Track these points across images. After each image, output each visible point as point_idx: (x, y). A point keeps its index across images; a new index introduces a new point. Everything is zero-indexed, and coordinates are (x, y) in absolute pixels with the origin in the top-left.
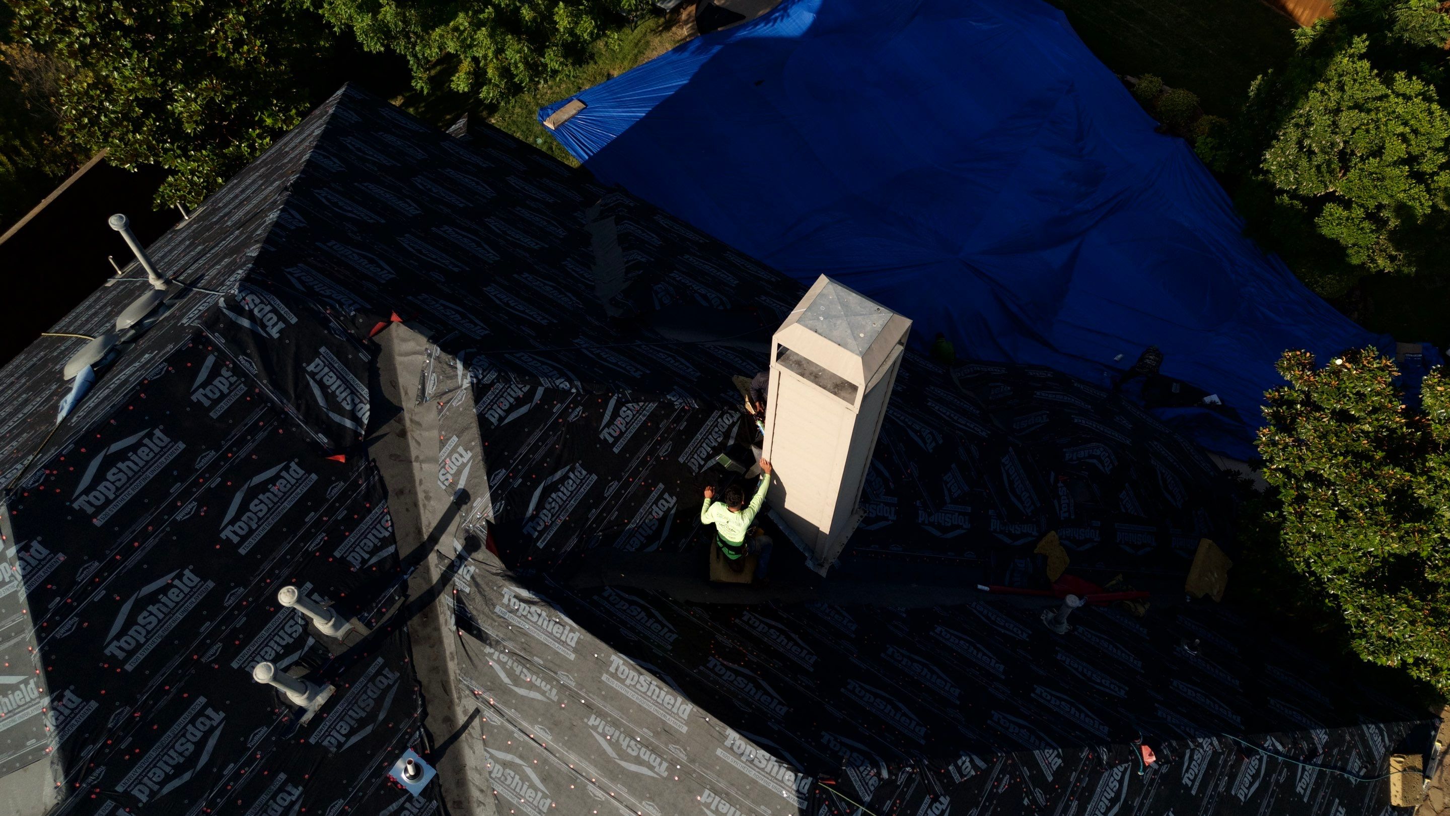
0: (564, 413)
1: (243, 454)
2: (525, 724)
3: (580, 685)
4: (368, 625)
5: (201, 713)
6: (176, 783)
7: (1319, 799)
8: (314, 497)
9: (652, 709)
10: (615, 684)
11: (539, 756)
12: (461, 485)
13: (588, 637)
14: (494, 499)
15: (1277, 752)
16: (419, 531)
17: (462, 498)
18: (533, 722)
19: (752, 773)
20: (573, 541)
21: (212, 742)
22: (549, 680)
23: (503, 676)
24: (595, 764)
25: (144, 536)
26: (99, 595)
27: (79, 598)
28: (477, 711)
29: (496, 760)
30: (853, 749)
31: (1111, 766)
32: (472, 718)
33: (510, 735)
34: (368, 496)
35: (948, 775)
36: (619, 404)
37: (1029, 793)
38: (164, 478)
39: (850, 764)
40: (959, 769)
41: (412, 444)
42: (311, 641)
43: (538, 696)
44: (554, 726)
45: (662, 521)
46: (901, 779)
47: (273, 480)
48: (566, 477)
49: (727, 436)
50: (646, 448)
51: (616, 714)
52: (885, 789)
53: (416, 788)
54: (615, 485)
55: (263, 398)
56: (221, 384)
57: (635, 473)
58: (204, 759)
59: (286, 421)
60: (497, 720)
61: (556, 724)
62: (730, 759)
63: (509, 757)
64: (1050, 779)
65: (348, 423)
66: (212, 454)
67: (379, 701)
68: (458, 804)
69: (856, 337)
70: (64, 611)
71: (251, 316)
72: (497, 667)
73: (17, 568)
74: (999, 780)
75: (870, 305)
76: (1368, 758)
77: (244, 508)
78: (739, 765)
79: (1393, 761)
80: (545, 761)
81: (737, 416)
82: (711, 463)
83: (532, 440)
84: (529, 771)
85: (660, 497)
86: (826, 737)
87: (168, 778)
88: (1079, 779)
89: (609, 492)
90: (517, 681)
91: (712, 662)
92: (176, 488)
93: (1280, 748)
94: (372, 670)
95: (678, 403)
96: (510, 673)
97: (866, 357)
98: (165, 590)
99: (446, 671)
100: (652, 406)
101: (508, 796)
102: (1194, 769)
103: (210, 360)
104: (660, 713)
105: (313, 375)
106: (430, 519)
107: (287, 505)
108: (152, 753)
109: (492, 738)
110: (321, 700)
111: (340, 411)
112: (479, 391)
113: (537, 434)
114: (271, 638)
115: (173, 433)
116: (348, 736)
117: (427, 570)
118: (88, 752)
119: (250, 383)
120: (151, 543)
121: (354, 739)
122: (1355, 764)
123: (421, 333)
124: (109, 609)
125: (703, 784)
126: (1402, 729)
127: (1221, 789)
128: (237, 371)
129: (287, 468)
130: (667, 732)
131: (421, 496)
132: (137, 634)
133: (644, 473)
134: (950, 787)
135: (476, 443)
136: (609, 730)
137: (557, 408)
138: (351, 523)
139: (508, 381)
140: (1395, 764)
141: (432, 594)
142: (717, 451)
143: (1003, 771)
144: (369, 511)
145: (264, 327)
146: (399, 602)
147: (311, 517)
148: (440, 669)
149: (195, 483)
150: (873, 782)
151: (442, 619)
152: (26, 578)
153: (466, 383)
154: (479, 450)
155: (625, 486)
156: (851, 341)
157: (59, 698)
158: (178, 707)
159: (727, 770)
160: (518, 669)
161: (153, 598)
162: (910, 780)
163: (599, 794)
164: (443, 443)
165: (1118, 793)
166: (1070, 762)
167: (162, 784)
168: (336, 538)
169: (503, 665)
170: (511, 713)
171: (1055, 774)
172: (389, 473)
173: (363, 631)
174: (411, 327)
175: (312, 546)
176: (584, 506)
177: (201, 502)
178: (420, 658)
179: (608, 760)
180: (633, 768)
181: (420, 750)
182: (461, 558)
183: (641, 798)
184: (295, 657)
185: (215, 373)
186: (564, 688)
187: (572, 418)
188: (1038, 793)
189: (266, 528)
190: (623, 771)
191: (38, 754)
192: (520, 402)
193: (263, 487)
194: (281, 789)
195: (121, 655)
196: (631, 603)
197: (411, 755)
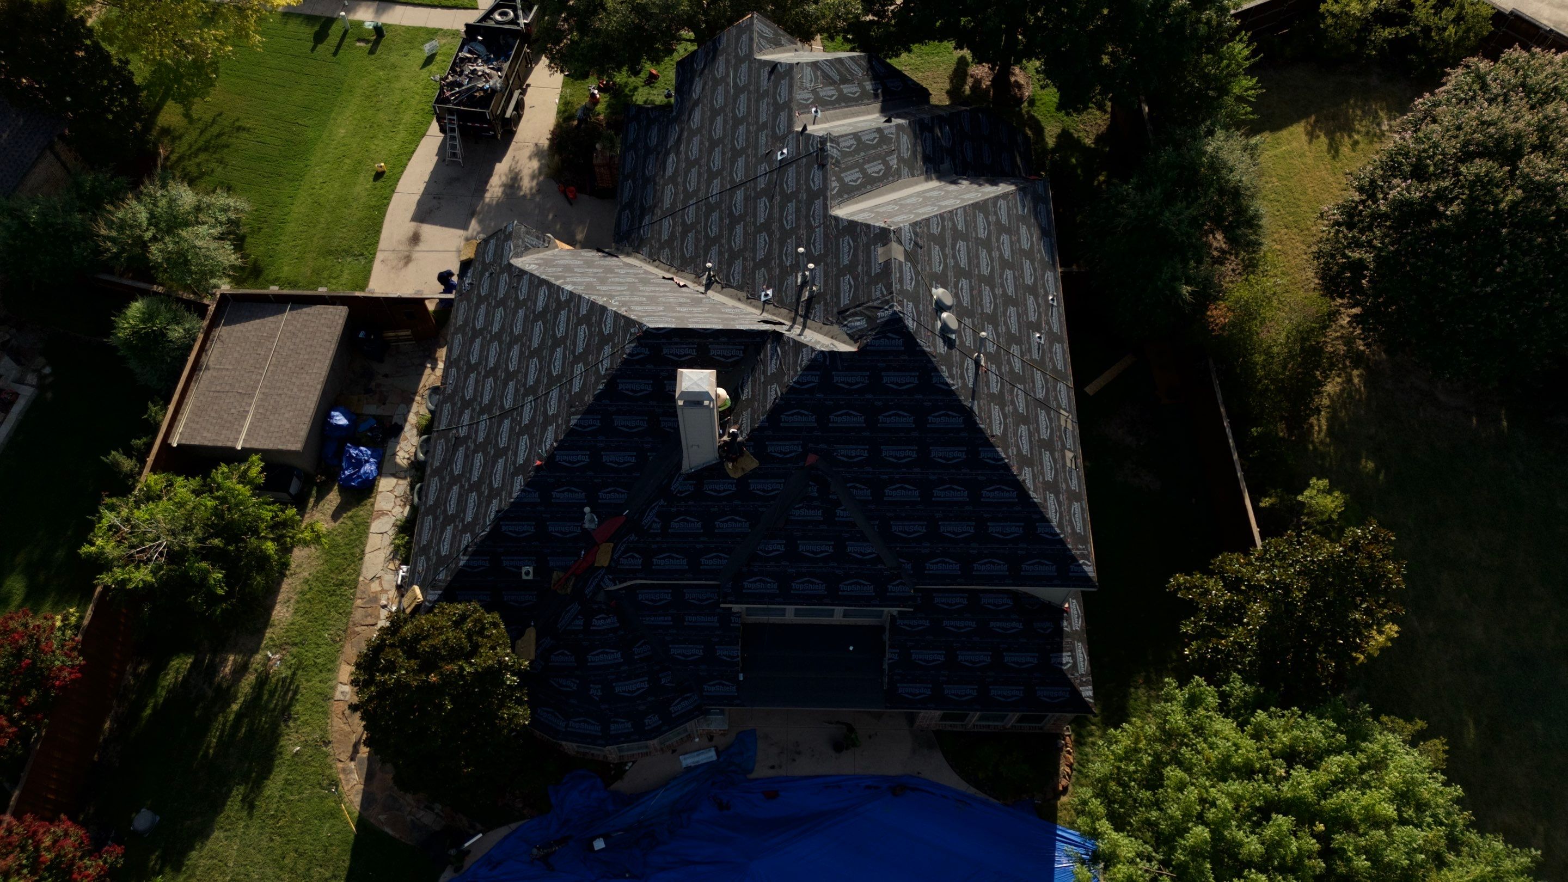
0: (789, 375)
1: (860, 290)
7: (457, 543)
8: (838, 303)
15: (483, 531)
20: (758, 352)
25: (863, 256)
26: (859, 240)
27: (861, 235)
35: (605, 378)
36: (777, 396)
37: (577, 406)
38: (870, 267)
40: (603, 383)
41: (827, 334)
46: (619, 361)
52: (622, 354)
59: (859, 306)
66: (866, 281)
70: (862, 231)
74: (588, 397)
76: (435, 585)
79: (421, 598)
83: (791, 360)
88: (561, 429)
93: (482, 534)
98: (849, 255)
102: (518, 484)
107: (842, 296)
108: (822, 236)
110: (799, 280)
115: (877, 274)
119: (873, 301)
120: (860, 257)
121: (785, 283)
122: (441, 577)
123: (845, 351)
124: (855, 241)
127: (504, 492)
128: (878, 299)
132: (846, 244)
143: (588, 400)
144: (824, 316)
146: (800, 312)
147: (835, 300)
149: (863, 274)
153: (821, 349)
154: (805, 343)
161: (849, 251)
162: (616, 363)
166: (567, 429)
171: (570, 420)
174: (851, 350)
176: (766, 367)
178: (785, 306)
187: (786, 377)
188: (573, 410)
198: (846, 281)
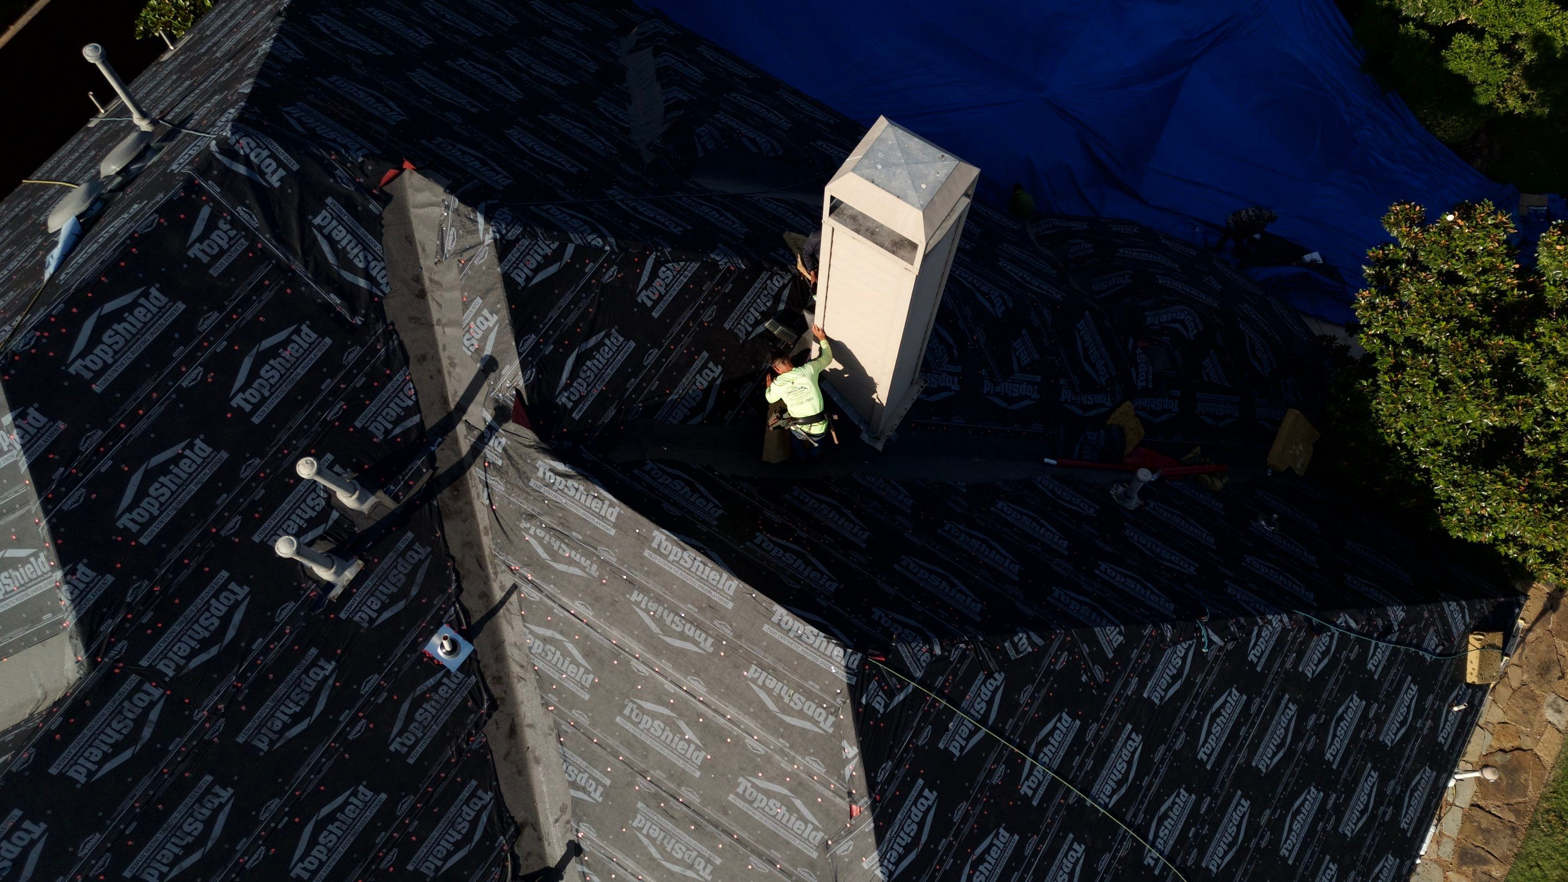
0: (598, 273)
1: (249, 315)
2: (565, 600)
3: (622, 561)
4: (395, 498)
5: (224, 587)
6: (203, 657)
7: (1391, 676)
8: (328, 363)
9: (697, 585)
10: (658, 560)
11: (580, 632)
12: (488, 351)
13: (629, 512)
14: (524, 366)
15: (1350, 629)
16: (445, 401)
17: (490, 366)
18: (574, 597)
19: (800, 649)
20: (611, 412)
21: (238, 617)
22: (588, 555)
23: (540, 551)
24: (639, 639)
25: (148, 403)
26: (105, 465)
27: (86, 468)
28: (515, 587)
29: (536, 636)
30: (904, 625)
31: (1175, 642)
32: (509, 594)
33: (550, 611)
34: (388, 361)
35: (1004, 652)
36: (658, 264)
37: (1088, 670)
38: (165, 341)
39: (901, 639)
40: (1015, 646)
41: (433, 307)
42: (335, 515)
43: (578, 572)
44: (595, 601)
45: (707, 391)
46: (955, 655)
47: (284, 344)
48: (601, 344)
49: (777, 298)
50: (688, 313)
51: (659, 590)
52: (937, 666)
53: (453, 663)
54: (655, 353)
55: (266, 255)
56: (220, 238)
57: (677, 340)
58: (231, 633)
59: (294, 280)
60: (536, 596)
61: (597, 599)
62: (778, 635)
63: (549, 633)
64: (1110, 656)
65: (362, 283)
66: (215, 316)
67: (411, 576)
68: (498, 679)
69: (917, 189)
70: (69, 482)
71: (247, 161)
72: (534, 542)
73: (15, 436)
74: (1057, 657)
75: (933, 152)
76: (1446, 635)
77: (254, 374)
78: (786, 641)
79: (1472, 638)
80: (587, 637)
81: (789, 276)
82: (760, 329)
83: (563, 303)
84: (570, 646)
85: (705, 366)
86: (877, 613)
87: (194, 653)
88: (1140, 657)
89: (649, 360)
90: (555, 556)
91: (760, 537)
92: (179, 353)
93: (1353, 625)
94: (401, 545)
95: (723, 263)
96: (548, 548)
97: (928, 211)
98: (176, 460)
99: (480, 547)
100: (695, 266)
101: (550, 672)
102: (1262, 644)
103: (205, 212)
104: (704, 589)
105: (320, 228)
106: (456, 387)
107: (301, 371)
108: (176, 628)
109: (530, 613)
110: (349, 574)
111: (353, 269)
112: (503, 248)
113: (569, 296)
114: (292, 511)
115: (172, 293)
116: (380, 612)
117: (456, 441)
118: (108, 627)
119: (252, 238)
120: (156, 411)
121: (386, 615)
122: (1431, 641)
123: (437, 181)
124: (117, 480)
125: (749, 659)
126: (1485, 607)
127: (1288, 665)
128: (235, 222)
129: (298, 332)
130: (712, 608)
131: (445, 362)
132: (149, 506)
133: (687, 340)
134: (1005, 664)
135: (502, 305)
136: (653, 606)
137: (590, 268)
138: (371, 391)
139: (535, 237)
140: (1474, 641)
141: (462, 467)
142: (765, 316)
143: (1061, 648)
144: (390, 378)
145: (263, 174)
146: (427, 474)
147: (327, 385)
148: (474, 544)
149: (199, 347)
150: (925, 657)
151: (474, 493)
152: (26, 447)
153: (488, 239)
154: (505, 313)
155: (667, 353)
156: (911, 193)
157: (73, 571)
158: (199, 581)
159: (773, 646)
160: (556, 544)
161: (163, 469)
162: (963, 655)
163: (644, 669)
164: (466, 306)
165: (1181, 670)
166: (1132, 639)
167: (189, 658)
168: (356, 408)
169: (540, 540)
170: (550, 588)
171: (1115, 651)
172: (408, 336)
173: (390, 504)
174: (426, 176)
175: (330, 415)
176: (622, 375)
177: (207, 366)
178: (453, 533)
179: (652, 635)
180: (678, 643)
181: (455, 625)
182: (491, 429)
183: (687, 673)
184: (319, 531)
185: (211, 226)
186: (604, 563)
187: (606, 279)
188: (1098, 672)
189: (280, 395)
190: (668, 646)
191: (55, 629)
192: (548, 260)
193: (273, 352)
194: (314, 664)
195: (135, 528)
196: (675, 477)
197: (446, 630)
198: (252, 394)
